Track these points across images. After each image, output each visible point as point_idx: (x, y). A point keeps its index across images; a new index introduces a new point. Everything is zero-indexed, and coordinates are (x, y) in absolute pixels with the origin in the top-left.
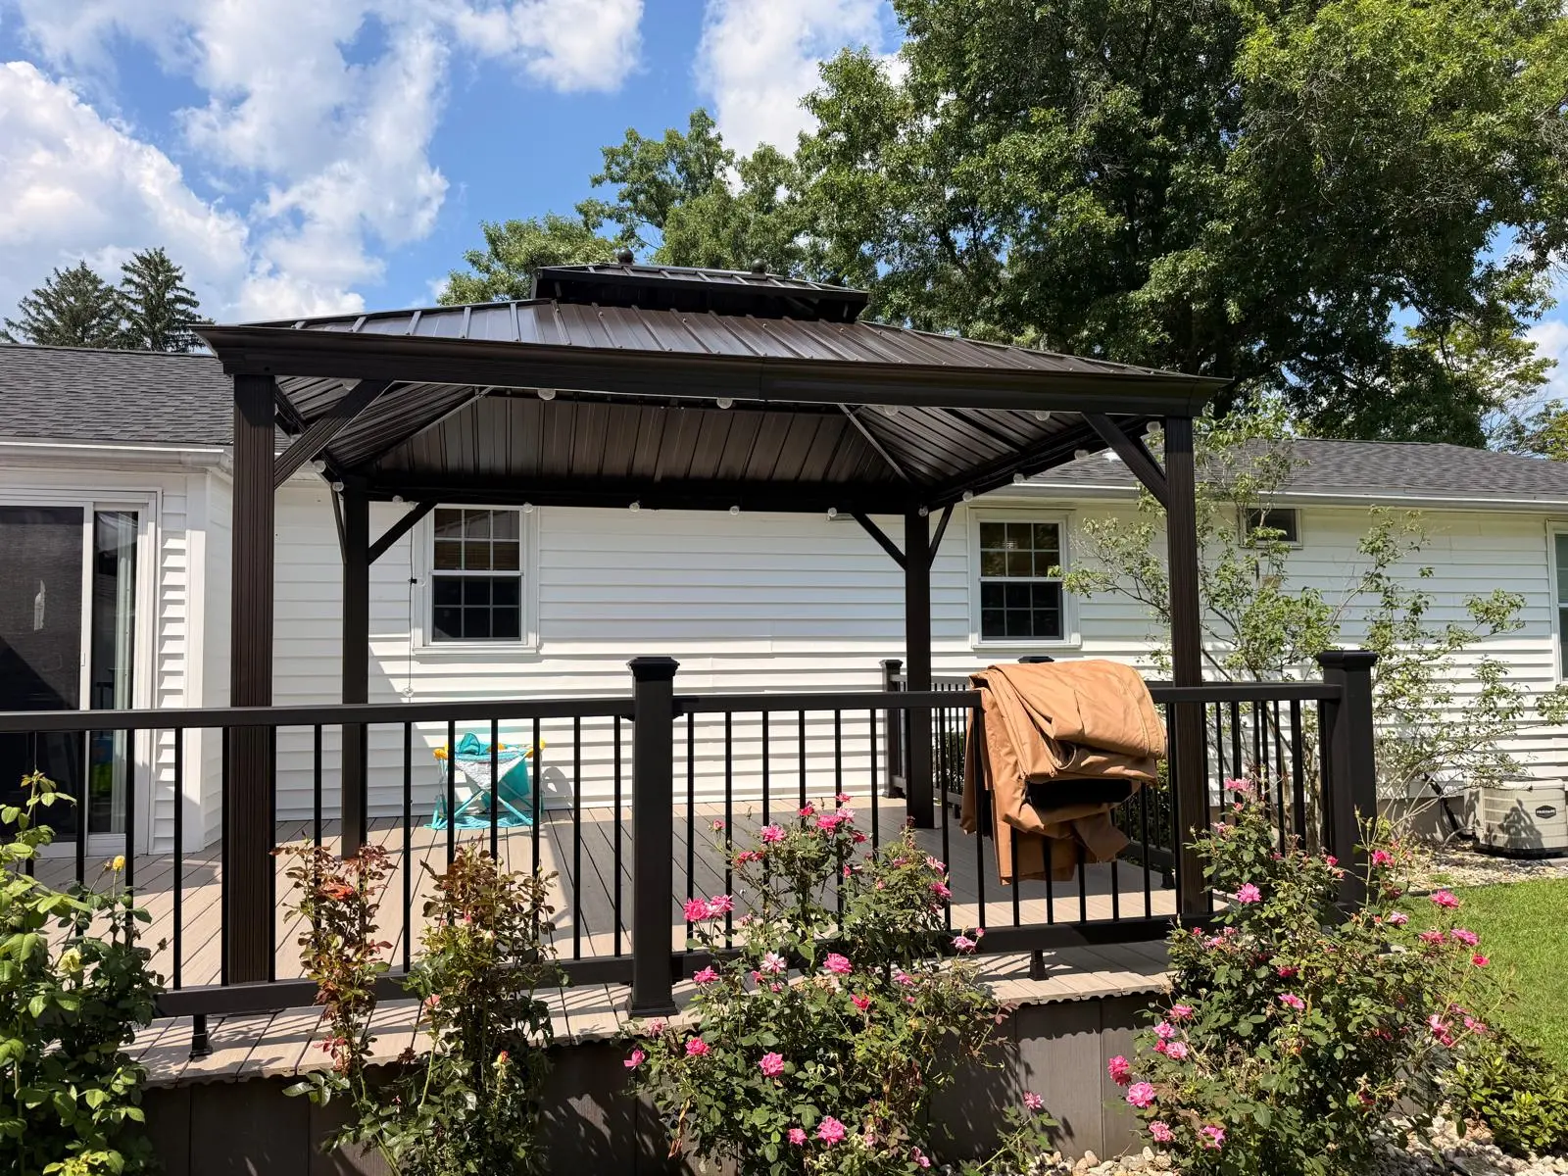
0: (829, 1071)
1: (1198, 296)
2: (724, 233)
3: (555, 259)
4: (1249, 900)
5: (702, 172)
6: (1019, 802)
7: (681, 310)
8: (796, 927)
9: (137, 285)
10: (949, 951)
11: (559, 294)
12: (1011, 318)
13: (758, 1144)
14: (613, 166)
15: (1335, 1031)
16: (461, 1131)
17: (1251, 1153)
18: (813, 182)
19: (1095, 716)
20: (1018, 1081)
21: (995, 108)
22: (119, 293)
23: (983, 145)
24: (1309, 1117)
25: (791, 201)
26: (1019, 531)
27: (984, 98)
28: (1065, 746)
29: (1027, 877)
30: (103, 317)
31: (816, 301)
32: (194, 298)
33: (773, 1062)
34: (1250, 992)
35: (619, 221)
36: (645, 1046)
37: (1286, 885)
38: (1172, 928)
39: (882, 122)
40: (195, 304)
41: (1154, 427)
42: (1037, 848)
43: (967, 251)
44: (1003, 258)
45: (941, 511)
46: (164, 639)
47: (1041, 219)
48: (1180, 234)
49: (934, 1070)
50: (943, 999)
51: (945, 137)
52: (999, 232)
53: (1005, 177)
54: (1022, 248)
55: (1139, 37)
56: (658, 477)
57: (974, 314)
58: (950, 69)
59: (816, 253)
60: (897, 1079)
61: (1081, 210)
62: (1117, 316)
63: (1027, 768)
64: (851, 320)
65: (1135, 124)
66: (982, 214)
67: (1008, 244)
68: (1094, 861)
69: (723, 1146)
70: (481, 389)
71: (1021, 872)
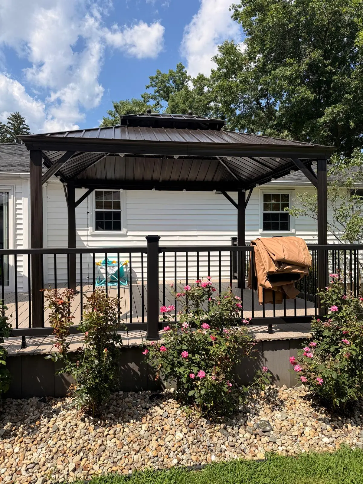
0: (201, 357)
1: (341, 120)
2: (187, 103)
3: (135, 112)
4: (334, 310)
5: (180, 83)
6: (265, 280)
7: (165, 128)
8: (194, 315)
9: (12, 124)
10: (241, 324)
11: (128, 123)
12: (280, 128)
13: (182, 378)
14: (153, 82)
15: (359, 351)
16: (94, 371)
17: (331, 386)
18: (216, 85)
19: (289, 254)
20: (263, 363)
21: (275, 59)
22: (7, 126)
23: (270, 72)
24: (350, 377)
25: (209, 91)
26: (276, 197)
27: (271, 56)
28: (279, 263)
29: (268, 302)
30: (2, 134)
31: (208, 124)
32: (28, 128)
33: (185, 354)
34: (334, 339)
35: (154, 100)
36: (149, 348)
37: (346, 306)
38: (312, 319)
39: (238, 65)
40: (29, 129)
41: (315, 163)
42: (271, 294)
43: (265, 106)
44: (277, 108)
45: (249, 190)
46: (17, 229)
47: (289, 95)
48: (335, 99)
49: (235, 359)
50: (237, 337)
51: (258, 69)
52: (275, 100)
53: (278, 81)
54: (283, 105)
55: (323, 33)
56: (161, 180)
57: (267, 127)
58: (260, 46)
59: (216, 108)
60: (222, 360)
61: (302, 92)
62: (314, 127)
63: (267, 270)
64: (219, 129)
65: (321, 63)
66: (270, 94)
67: (279, 104)
68: (289, 298)
69: (171, 378)
70: (106, 154)
71: (266, 301)
